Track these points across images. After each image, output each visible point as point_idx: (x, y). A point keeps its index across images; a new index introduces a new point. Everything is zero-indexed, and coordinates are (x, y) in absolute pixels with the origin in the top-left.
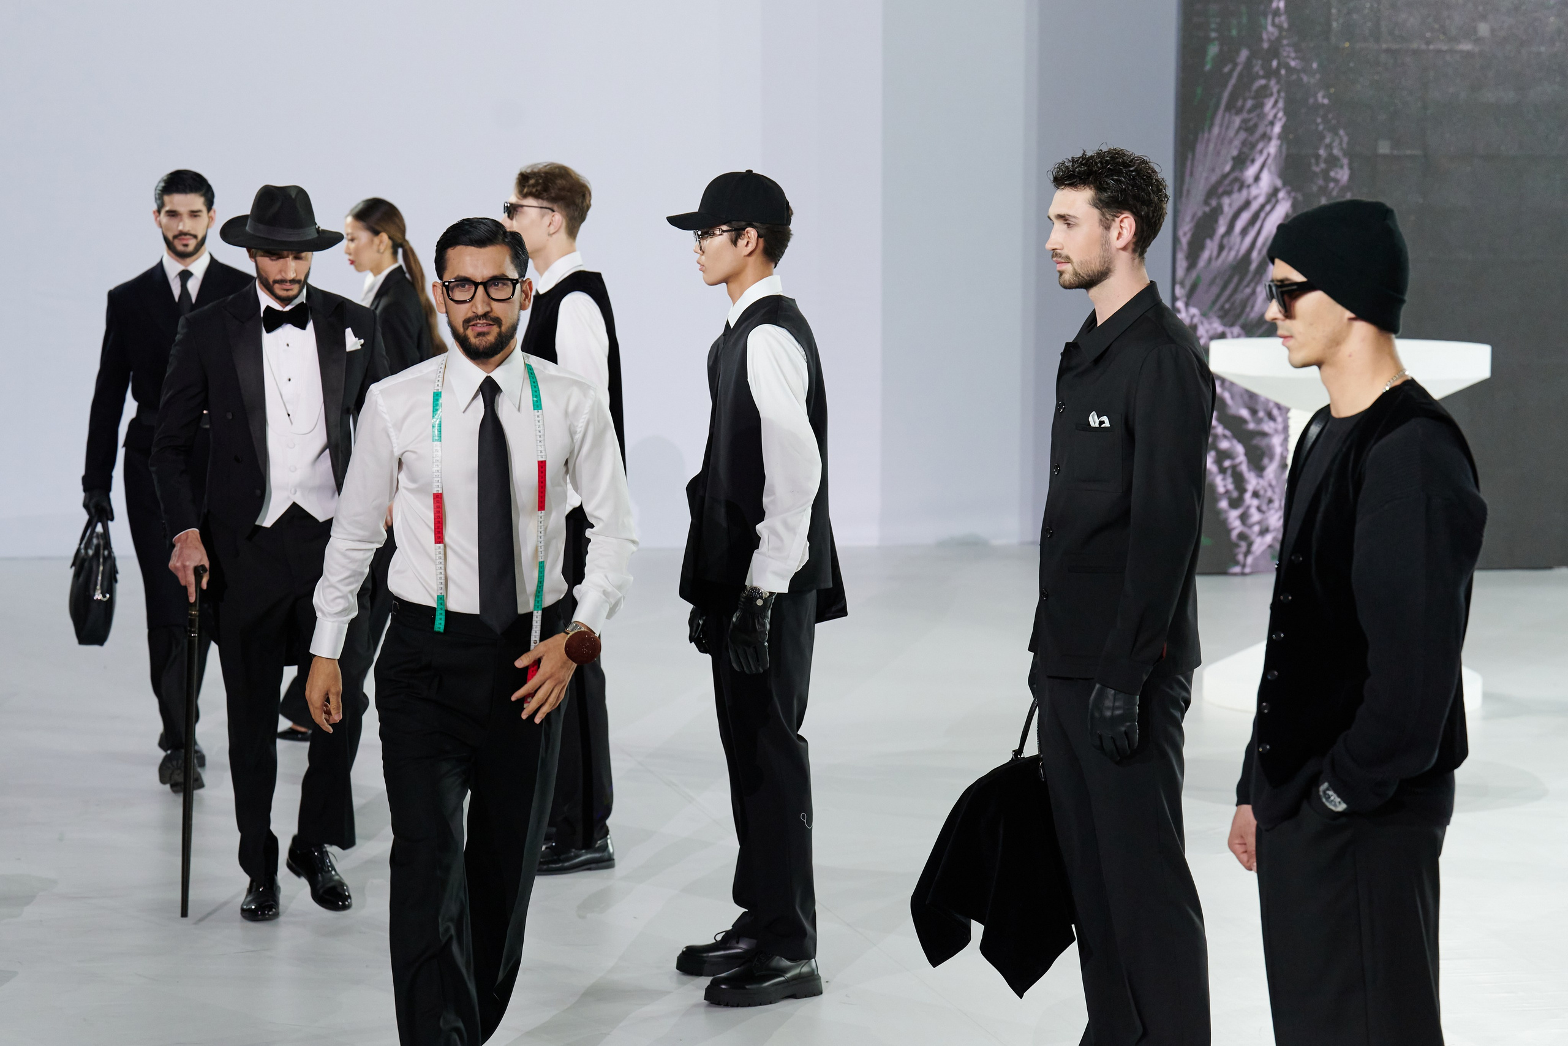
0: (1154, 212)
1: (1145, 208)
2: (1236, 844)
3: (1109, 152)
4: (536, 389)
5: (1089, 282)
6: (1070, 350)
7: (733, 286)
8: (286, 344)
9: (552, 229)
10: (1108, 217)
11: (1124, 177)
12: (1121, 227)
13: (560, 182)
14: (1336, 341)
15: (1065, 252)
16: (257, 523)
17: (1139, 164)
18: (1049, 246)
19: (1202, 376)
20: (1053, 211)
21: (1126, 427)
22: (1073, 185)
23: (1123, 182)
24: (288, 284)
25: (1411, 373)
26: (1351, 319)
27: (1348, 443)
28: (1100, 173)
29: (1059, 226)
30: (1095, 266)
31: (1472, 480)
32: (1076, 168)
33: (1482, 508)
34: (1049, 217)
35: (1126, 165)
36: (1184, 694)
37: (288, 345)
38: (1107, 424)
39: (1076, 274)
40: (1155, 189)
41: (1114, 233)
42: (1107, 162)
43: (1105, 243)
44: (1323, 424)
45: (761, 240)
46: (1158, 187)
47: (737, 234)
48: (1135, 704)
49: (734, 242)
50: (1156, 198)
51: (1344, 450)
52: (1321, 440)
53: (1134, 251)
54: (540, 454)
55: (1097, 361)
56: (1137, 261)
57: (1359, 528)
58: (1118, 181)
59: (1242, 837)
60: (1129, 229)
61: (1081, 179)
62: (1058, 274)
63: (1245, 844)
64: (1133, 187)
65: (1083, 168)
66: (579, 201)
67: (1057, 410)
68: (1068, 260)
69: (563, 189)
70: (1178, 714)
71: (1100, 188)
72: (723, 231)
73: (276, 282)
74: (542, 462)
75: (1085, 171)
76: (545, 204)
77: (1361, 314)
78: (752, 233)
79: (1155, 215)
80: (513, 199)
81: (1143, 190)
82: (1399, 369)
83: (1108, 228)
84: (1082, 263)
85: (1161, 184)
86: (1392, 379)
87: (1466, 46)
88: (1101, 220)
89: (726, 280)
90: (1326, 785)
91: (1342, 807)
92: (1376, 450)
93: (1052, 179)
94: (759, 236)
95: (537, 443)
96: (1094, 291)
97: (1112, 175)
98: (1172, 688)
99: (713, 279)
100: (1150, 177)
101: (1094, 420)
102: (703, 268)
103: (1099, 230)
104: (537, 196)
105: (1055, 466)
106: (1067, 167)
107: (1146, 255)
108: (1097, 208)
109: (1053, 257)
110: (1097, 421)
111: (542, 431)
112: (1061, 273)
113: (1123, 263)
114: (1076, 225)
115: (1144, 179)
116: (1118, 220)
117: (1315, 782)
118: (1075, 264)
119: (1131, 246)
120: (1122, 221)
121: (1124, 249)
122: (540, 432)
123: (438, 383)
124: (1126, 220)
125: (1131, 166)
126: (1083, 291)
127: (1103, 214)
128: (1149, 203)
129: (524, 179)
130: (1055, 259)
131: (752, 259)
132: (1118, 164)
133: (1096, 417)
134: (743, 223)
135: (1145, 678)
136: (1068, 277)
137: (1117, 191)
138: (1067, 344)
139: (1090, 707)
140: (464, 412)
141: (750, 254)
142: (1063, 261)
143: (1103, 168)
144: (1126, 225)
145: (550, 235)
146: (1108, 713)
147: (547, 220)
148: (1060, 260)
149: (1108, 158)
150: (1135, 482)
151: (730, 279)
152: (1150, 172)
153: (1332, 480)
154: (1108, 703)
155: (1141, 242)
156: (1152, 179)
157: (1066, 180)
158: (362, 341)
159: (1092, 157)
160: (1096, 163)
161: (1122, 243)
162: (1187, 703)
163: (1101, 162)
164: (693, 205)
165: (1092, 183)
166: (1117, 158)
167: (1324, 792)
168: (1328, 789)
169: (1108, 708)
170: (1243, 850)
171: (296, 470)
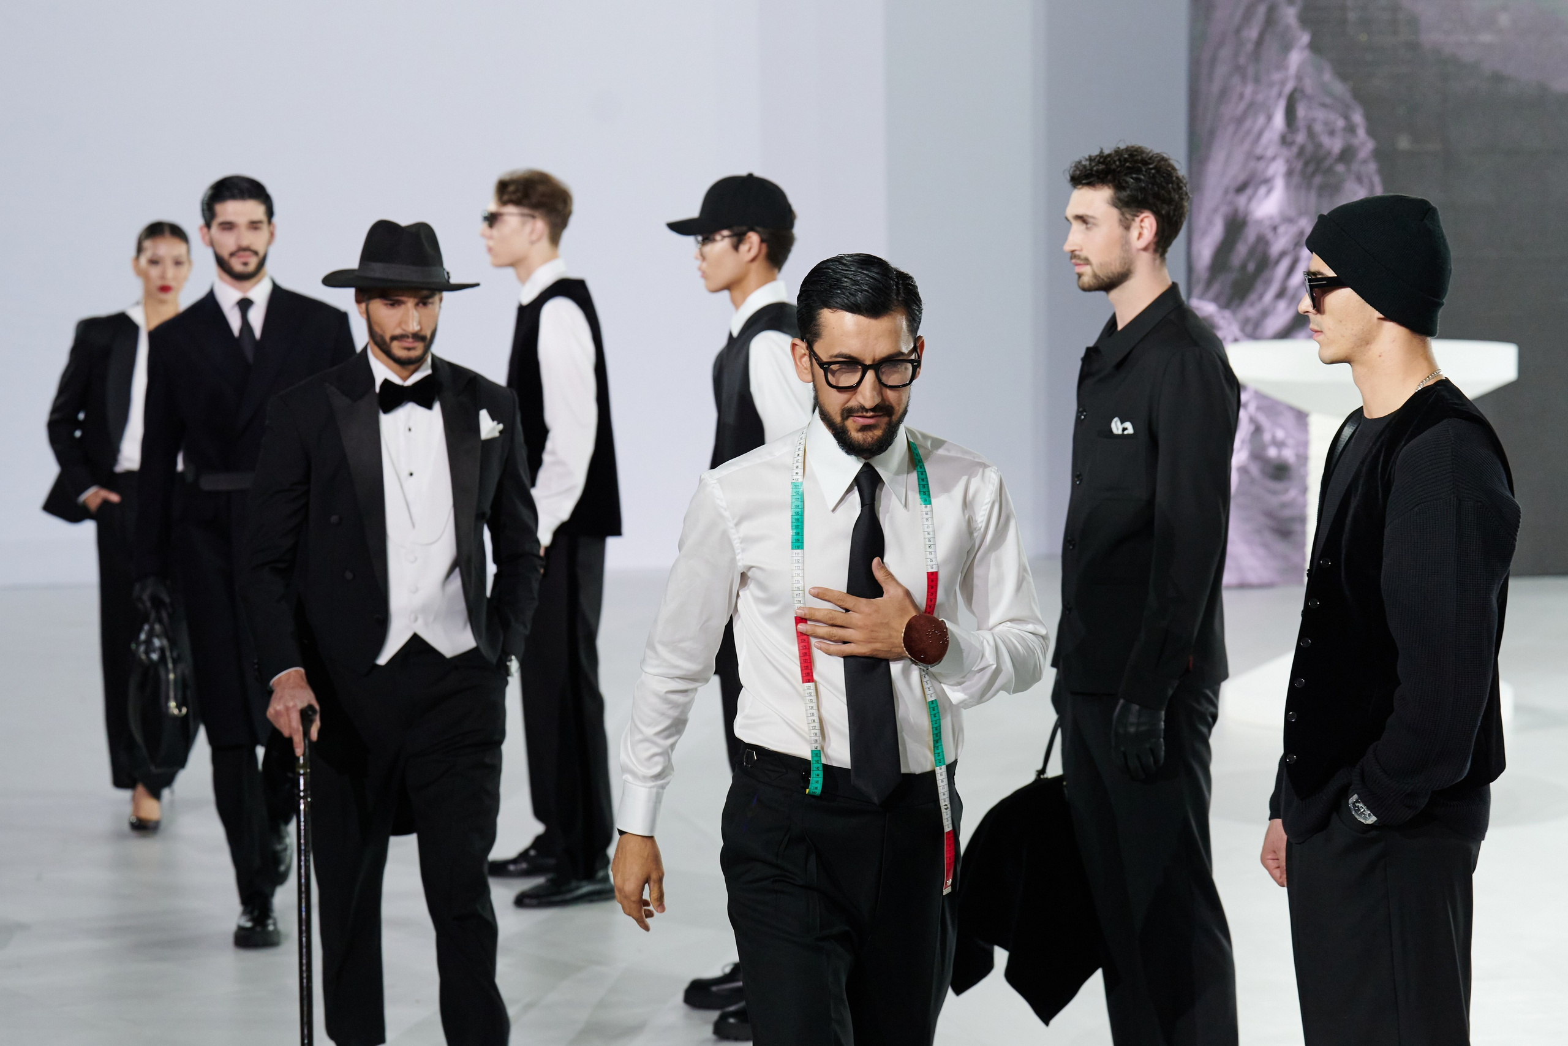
0: (1175, 210)
1: (1166, 207)
2: (1268, 859)
3: (1127, 149)
4: (924, 476)
5: (1109, 284)
6: (1091, 355)
7: (737, 293)
8: (407, 429)
9: (534, 237)
10: (1128, 216)
11: (1144, 175)
12: (1142, 227)
13: (541, 188)
14: (1366, 340)
15: (1084, 254)
17: (1159, 161)
18: (1068, 247)
19: (1227, 380)
20: (1071, 211)
21: (1149, 434)
22: (1090, 184)
23: (1143, 181)
24: (410, 340)
25: (1446, 372)
26: (1380, 319)
27: (1378, 444)
28: (1119, 172)
29: (1077, 226)
30: (1116, 268)
31: (1506, 482)
32: (1094, 166)
33: (1517, 512)
34: (1067, 219)
35: (1145, 162)
36: (1212, 709)
37: (410, 430)
38: (1130, 430)
39: (1095, 276)
40: (1175, 187)
41: (1134, 233)
42: (1126, 160)
43: (1125, 243)
44: (1356, 426)
45: (764, 246)
46: (1178, 184)
47: (738, 240)
48: (1160, 721)
49: (736, 247)
50: (1177, 196)
51: (1374, 451)
52: (1353, 441)
53: (1156, 251)
54: (929, 563)
55: (1119, 366)
56: (1158, 262)
57: (1387, 531)
58: (1138, 180)
59: (1275, 852)
60: (1149, 228)
61: (1098, 178)
62: (1077, 277)
63: (1278, 859)
64: (1153, 184)
65: (1101, 167)
66: (560, 206)
67: (1078, 418)
68: (1087, 261)
69: (543, 195)
70: (1205, 730)
71: (1119, 187)
72: (724, 237)
73: (394, 338)
74: (932, 573)
75: (1103, 170)
76: (526, 211)
77: (1390, 314)
78: (754, 238)
79: (1176, 213)
80: (492, 206)
81: (1163, 188)
82: (1433, 368)
83: (1127, 228)
84: (1101, 265)
85: (1182, 182)
86: (1425, 379)
87: (1486, 38)
88: (1121, 220)
89: (729, 287)
90: (1356, 796)
91: (1372, 820)
92: (1406, 450)
93: (1069, 178)
94: (762, 241)
95: (925, 548)
96: (1114, 294)
97: (1131, 173)
98: (1199, 703)
99: (715, 286)
100: (1170, 175)
101: (1117, 427)
102: (705, 275)
103: (1118, 230)
104: (517, 203)
105: (1076, 475)
106: (1085, 166)
107: (1167, 255)
108: (1116, 207)
109: (1071, 258)
110: (1120, 427)
111: (931, 533)
112: (1080, 275)
113: (1144, 263)
114: (1095, 225)
115: (1163, 177)
116: (1138, 220)
117: (1344, 794)
118: (1095, 266)
119: (1152, 247)
120: (1142, 221)
121: (1145, 249)
122: (929, 533)
123: (797, 471)
124: (1146, 220)
125: (1150, 164)
126: (1102, 294)
127: (1123, 214)
128: (1170, 201)
129: (503, 187)
130: (1073, 261)
131: (755, 265)
132: (1136, 162)
133: (1119, 423)
134: (744, 228)
135: (1170, 692)
136: (1087, 279)
137: (1137, 190)
138: (1088, 350)
139: (1114, 723)
140: (834, 510)
141: (753, 260)
142: (1082, 262)
143: (1121, 166)
144: (1146, 225)
145: (533, 243)
146: (1132, 730)
147: (528, 228)
148: (1079, 262)
149: (1126, 156)
150: (1159, 489)
151: (733, 286)
152: (1169, 169)
153: (1361, 482)
154: (1133, 719)
155: (1162, 243)
156: (1172, 177)
157: (1084, 180)
158: (501, 427)
159: (1109, 155)
160: (1114, 162)
161: (1143, 243)
162: (1215, 717)
163: (1119, 160)
164: (693, 210)
165: (1110, 182)
166: (1136, 155)
167: (1354, 804)
168: (1357, 801)
169: (1132, 724)
170: (1277, 865)
171: (417, 590)
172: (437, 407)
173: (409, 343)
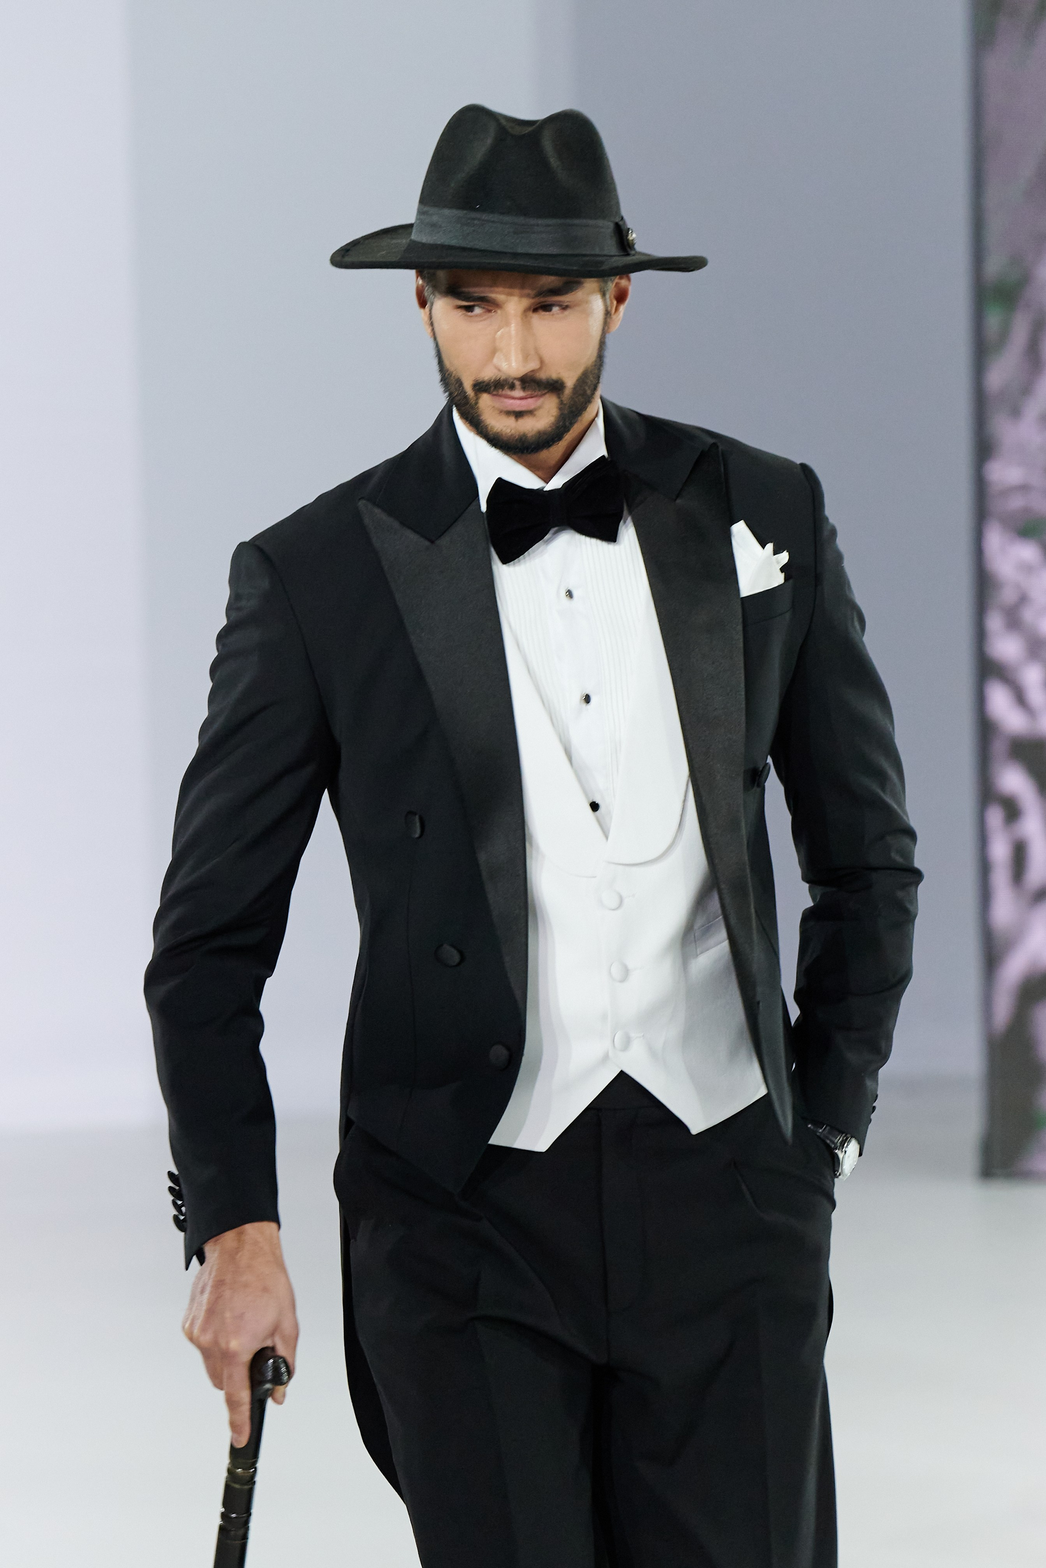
8: (563, 593)
16: (498, 1139)
24: (518, 393)
37: (570, 594)
73: (481, 387)
158: (784, 557)
171: (626, 972)
172: (628, 533)
173: (517, 399)
